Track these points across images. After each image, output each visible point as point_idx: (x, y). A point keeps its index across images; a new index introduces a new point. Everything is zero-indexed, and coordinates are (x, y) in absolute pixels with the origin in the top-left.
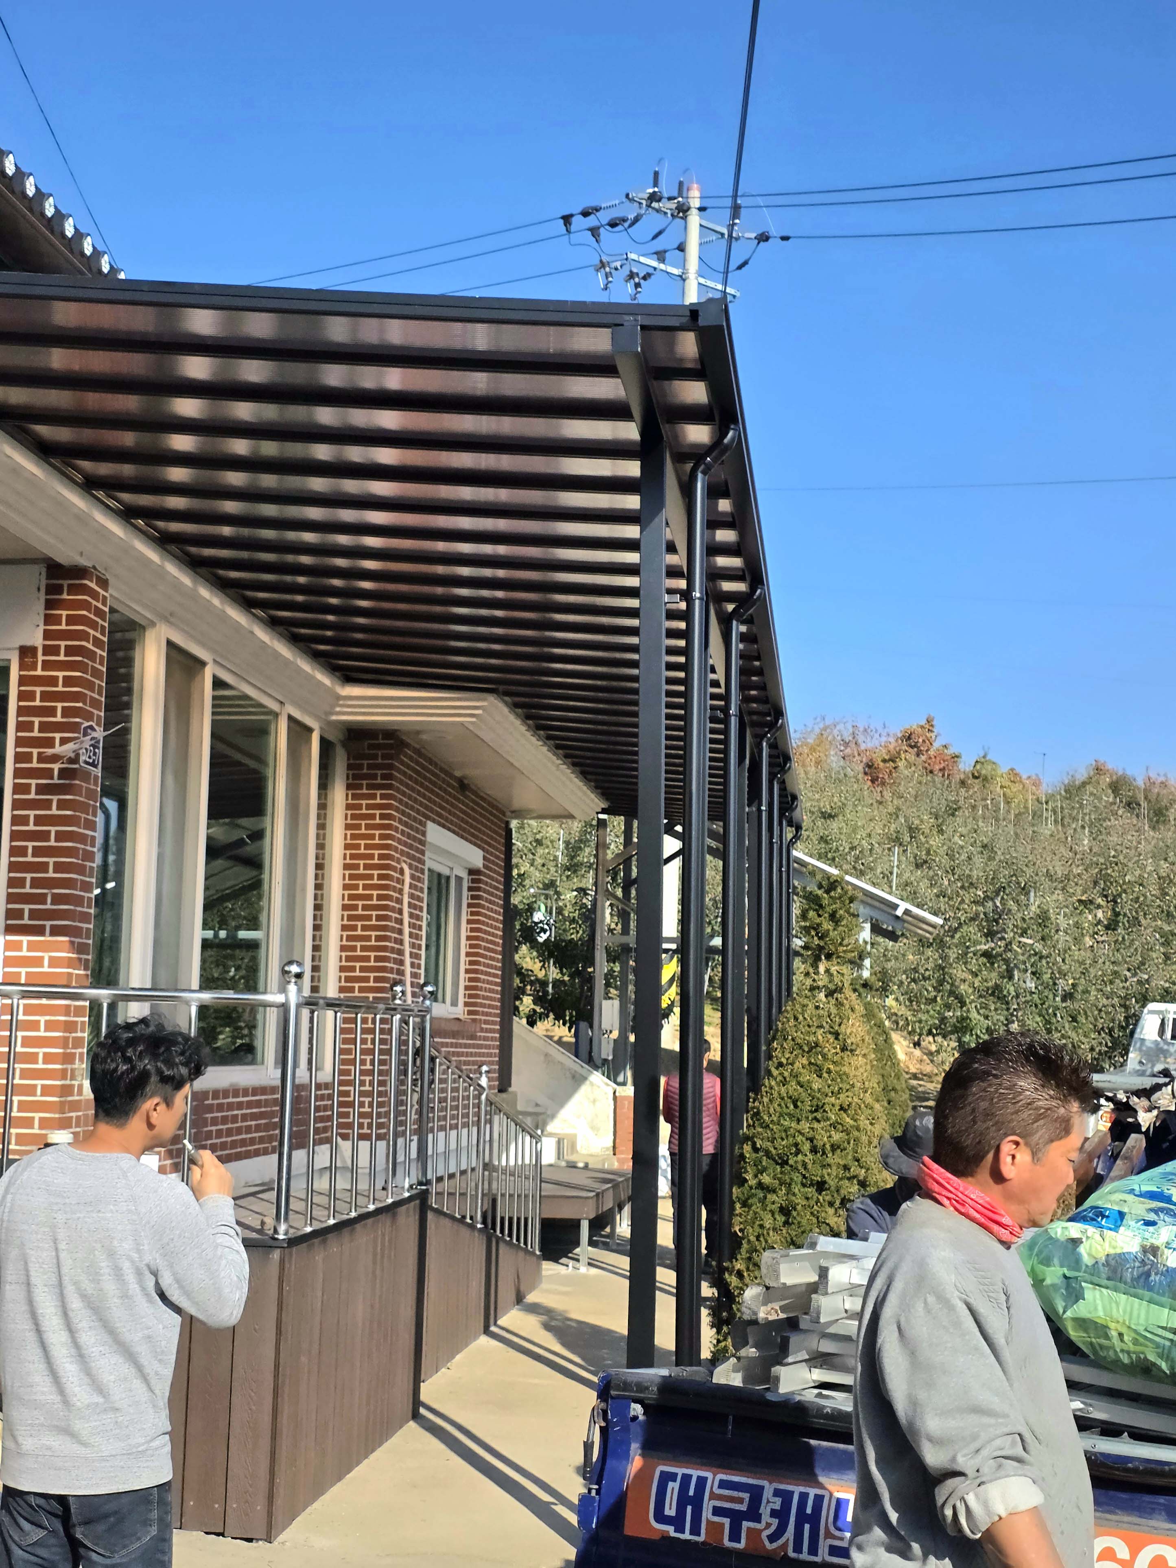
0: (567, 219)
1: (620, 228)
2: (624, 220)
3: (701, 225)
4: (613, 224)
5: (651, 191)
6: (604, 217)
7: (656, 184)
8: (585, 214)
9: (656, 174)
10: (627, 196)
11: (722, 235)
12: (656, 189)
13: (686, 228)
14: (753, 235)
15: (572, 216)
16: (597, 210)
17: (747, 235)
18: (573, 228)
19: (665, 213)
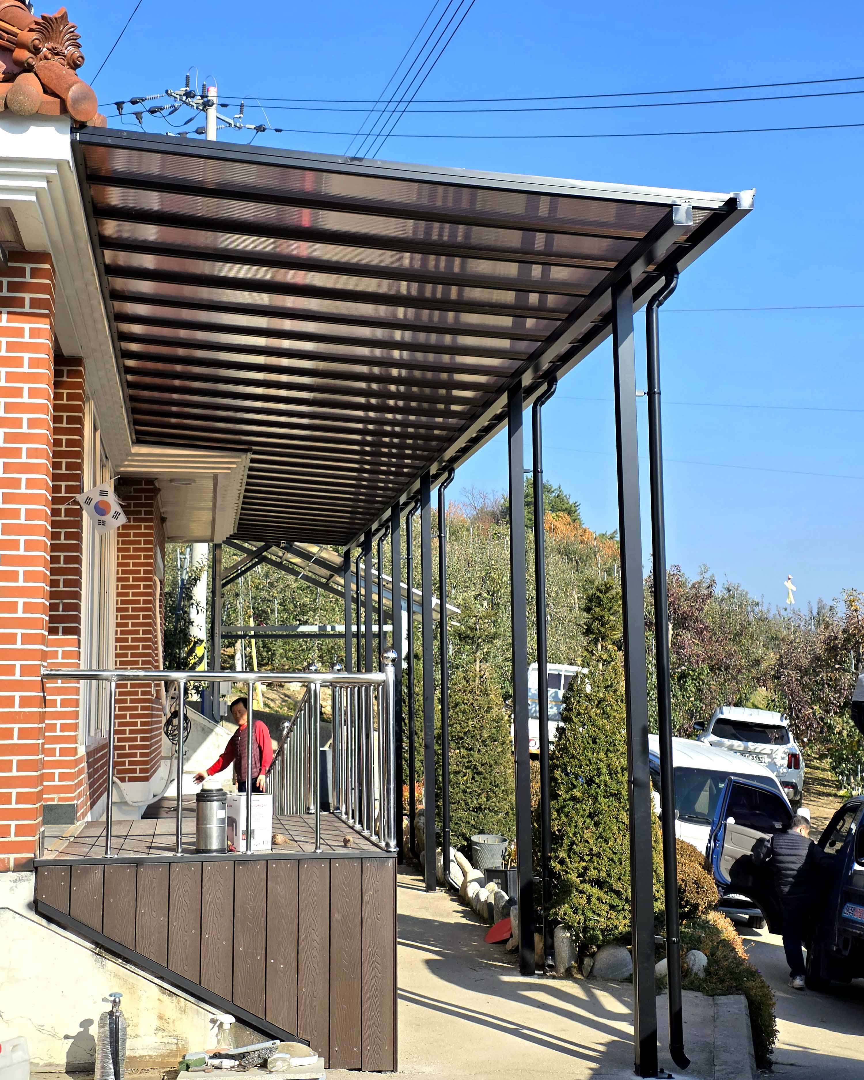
0: (119, 105)
1: (157, 114)
2: (162, 109)
3: (217, 117)
4: (152, 111)
5: (184, 89)
6: (148, 105)
7: (187, 85)
8: (134, 102)
9: (187, 77)
10: (167, 91)
11: (230, 124)
12: (188, 88)
13: (207, 117)
14: (253, 127)
15: (123, 103)
16: (143, 100)
17: (248, 126)
18: (124, 112)
19: (192, 106)
